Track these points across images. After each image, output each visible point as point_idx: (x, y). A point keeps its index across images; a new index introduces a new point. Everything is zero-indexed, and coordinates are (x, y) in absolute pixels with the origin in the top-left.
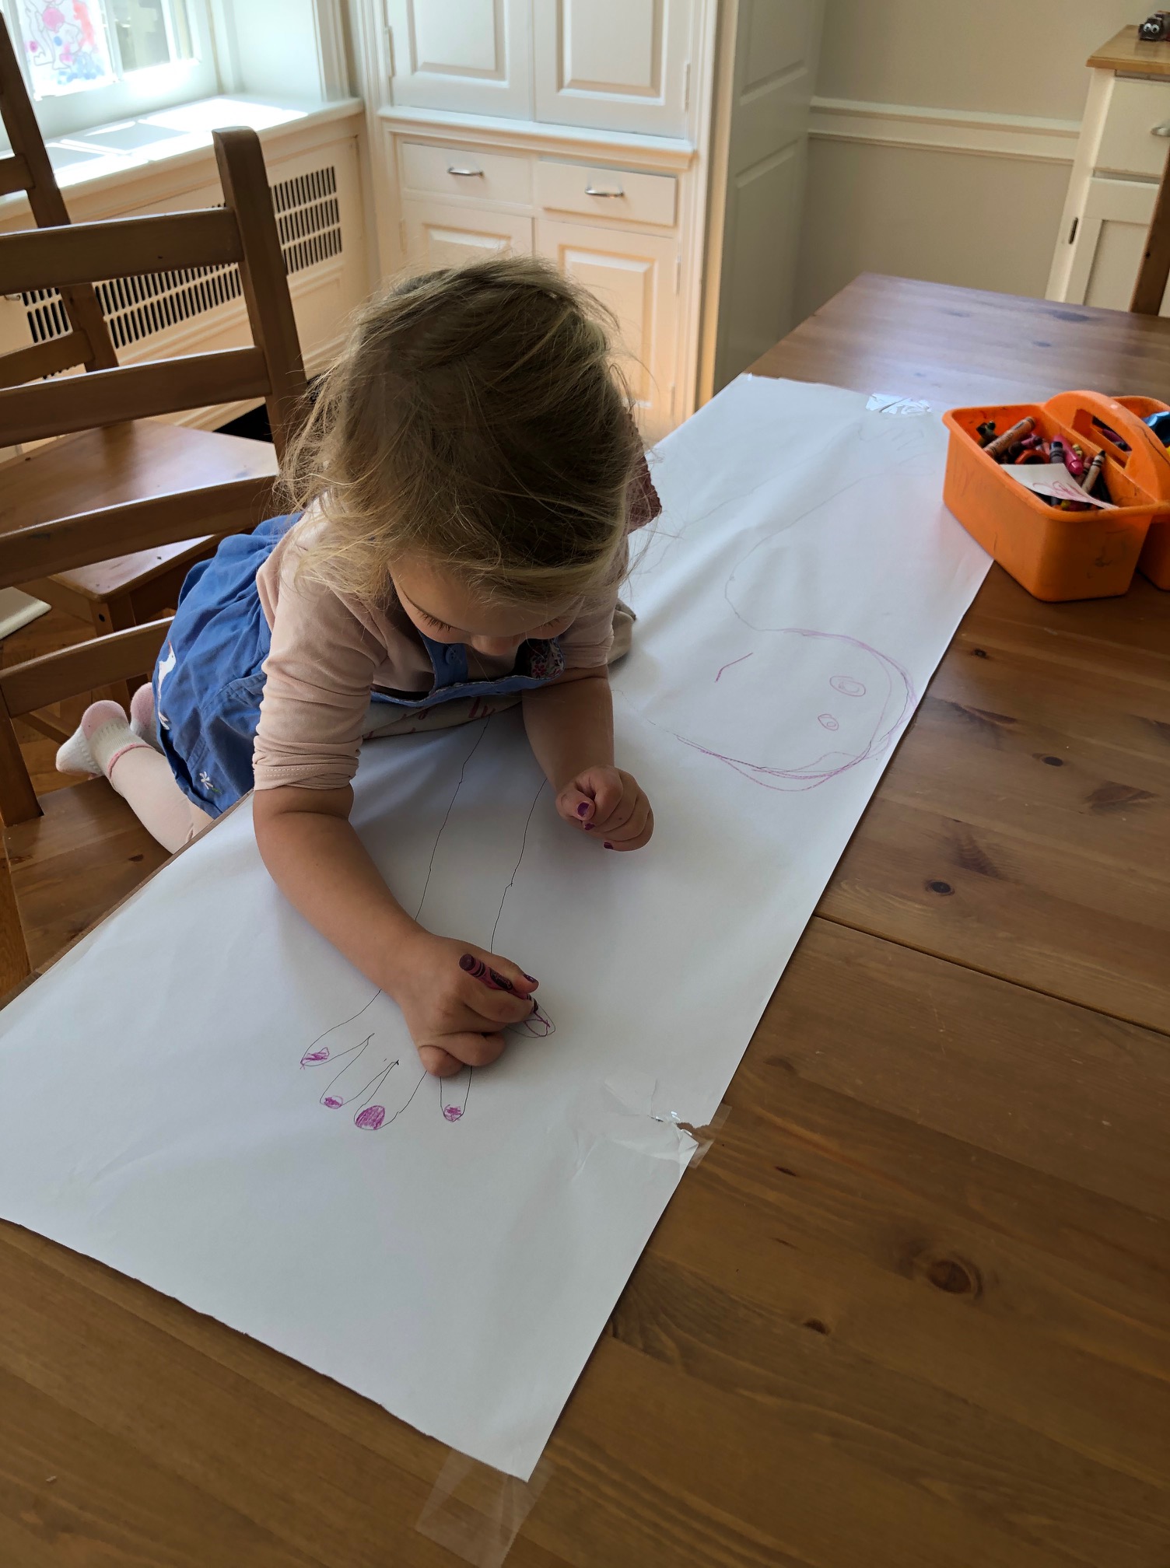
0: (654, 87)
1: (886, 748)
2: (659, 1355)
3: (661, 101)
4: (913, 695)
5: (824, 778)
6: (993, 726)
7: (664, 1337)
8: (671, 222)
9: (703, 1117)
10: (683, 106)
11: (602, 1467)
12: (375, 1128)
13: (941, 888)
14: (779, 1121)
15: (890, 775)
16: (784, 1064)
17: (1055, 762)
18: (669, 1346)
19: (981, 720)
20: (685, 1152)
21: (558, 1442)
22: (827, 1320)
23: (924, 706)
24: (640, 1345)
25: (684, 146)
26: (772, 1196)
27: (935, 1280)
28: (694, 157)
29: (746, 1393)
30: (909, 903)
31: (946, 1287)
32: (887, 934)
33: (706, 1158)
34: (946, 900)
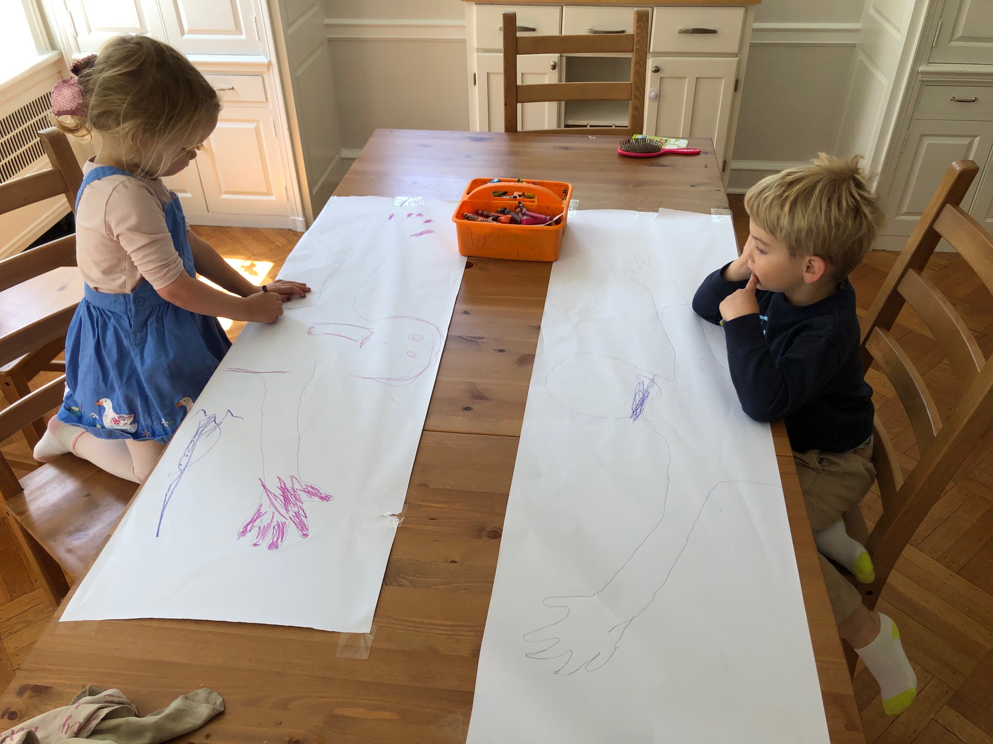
0: (238, 29)
1: (437, 360)
2: (402, 586)
3: (244, 37)
4: (443, 336)
5: (414, 379)
6: (476, 342)
7: (403, 580)
8: (265, 100)
9: (399, 510)
10: (258, 39)
11: (393, 622)
12: (277, 549)
13: (468, 409)
14: (426, 504)
15: (440, 371)
16: (424, 485)
17: (502, 351)
18: (406, 583)
19: (471, 340)
20: (395, 523)
21: (376, 619)
22: (456, 559)
23: (448, 339)
24: (396, 585)
25: (263, 59)
26: (429, 528)
27: (489, 537)
28: (269, 64)
29: (434, 587)
30: (457, 417)
31: (493, 538)
32: (451, 430)
33: (403, 523)
34: (470, 413)
